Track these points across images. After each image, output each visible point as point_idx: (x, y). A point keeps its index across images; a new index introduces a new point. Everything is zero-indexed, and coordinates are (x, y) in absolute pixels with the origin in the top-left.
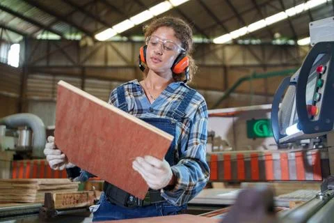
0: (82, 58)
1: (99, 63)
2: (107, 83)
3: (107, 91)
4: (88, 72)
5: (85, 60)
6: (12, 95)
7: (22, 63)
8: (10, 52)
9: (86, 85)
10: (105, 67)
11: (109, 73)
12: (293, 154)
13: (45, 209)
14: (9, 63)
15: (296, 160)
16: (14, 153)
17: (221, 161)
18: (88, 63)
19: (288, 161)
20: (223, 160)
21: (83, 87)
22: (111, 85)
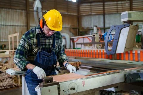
9: (105, 5)
21: (104, 6)
22: (117, 4)
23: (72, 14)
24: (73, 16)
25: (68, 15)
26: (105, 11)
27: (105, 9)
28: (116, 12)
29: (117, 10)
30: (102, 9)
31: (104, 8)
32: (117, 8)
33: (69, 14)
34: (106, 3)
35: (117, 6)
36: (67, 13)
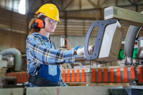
0: (65, 6)
1: (76, 8)
2: (82, 21)
3: (82, 27)
4: (69, 15)
5: (67, 7)
6: (22, 32)
7: (27, 11)
8: (19, 5)
9: (68, 23)
10: (80, 11)
11: (83, 15)
14: (19, 12)
16: (7, 69)
18: (68, 9)
21: (66, 25)
22: (84, 23)
23: (18, 31)
24: (20, 34)
25: (11, 32)
26: (68, 32)
27: (68, 29)
28: (82, 35)
29: (84, 31)
30: (63, 29)
31: (66, 28)
32: (84, 28)
33: (13, 30)
34: (69, 21)
35: (84, 25)
36: (9, 29)
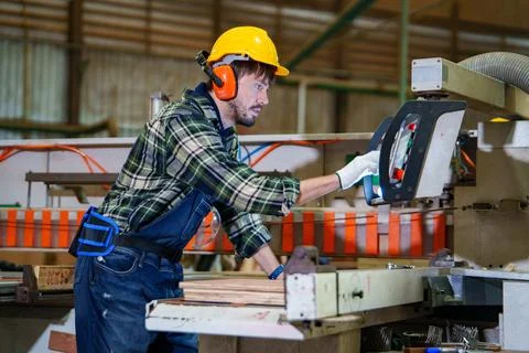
12: (408, 217)
13: (26, 289)
15: (411, 225)
17: (297, 223)
19: (400, 226)
20: (301, 221)
